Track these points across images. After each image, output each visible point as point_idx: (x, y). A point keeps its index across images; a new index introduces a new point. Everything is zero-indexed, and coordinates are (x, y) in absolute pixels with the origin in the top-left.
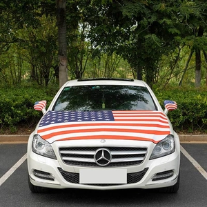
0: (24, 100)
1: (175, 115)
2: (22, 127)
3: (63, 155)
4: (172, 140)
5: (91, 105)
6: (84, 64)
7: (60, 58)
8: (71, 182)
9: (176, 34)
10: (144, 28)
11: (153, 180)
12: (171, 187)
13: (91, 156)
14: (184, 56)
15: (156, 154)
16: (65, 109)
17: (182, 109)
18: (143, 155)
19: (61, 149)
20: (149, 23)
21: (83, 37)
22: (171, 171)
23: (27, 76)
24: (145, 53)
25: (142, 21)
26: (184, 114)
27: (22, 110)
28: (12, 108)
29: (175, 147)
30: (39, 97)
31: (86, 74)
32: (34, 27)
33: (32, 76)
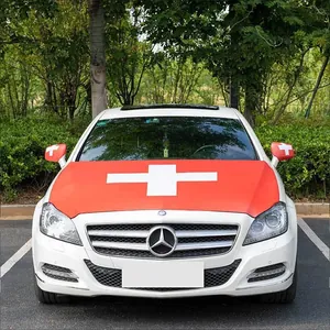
0: (30, 143)
1: (294, 169)
2: (26, 191)
3: (92, 238)
4: (282, 212)
5: (146, 151)
6: (137, 80)
7: (93, 69)
8: (108, 284)
9: (297, 27)
10: (241, 16)
11: (250, 280)
12: (282, 292)
13: (142, 240)
14: (314, 65)
15: (256, 235)
16: (100, 159)
17: (307, 157)
18: (232, 238)
19: (90, 228)
20: (250, 7)
21: (135, 32)
22: (281, 265)
23: (38, 102)
24: (243, 59)
25: (236, 5)
26: (310, 167)
27: (27, 161)
28: (10, 157)
29: (287, 223)
30: (56, 139)
31: (143, 98)
32: (47, 16)
33: (46, 102)
